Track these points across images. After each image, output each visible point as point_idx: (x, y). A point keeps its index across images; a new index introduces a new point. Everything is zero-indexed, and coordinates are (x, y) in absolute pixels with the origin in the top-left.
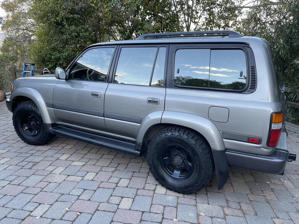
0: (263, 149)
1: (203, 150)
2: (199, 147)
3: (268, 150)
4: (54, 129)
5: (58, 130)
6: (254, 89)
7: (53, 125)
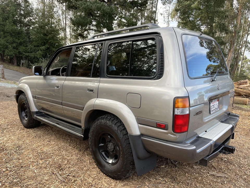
0: (171, 135)
1: (123, 135)
2: (120, 132)
3: (175, 136)
4: (37, 116)
5: (40, 117)
6: (162, 75)
7: (37, 113)
